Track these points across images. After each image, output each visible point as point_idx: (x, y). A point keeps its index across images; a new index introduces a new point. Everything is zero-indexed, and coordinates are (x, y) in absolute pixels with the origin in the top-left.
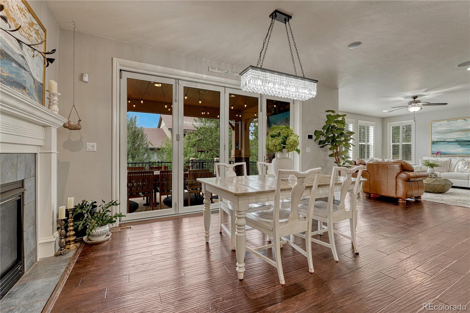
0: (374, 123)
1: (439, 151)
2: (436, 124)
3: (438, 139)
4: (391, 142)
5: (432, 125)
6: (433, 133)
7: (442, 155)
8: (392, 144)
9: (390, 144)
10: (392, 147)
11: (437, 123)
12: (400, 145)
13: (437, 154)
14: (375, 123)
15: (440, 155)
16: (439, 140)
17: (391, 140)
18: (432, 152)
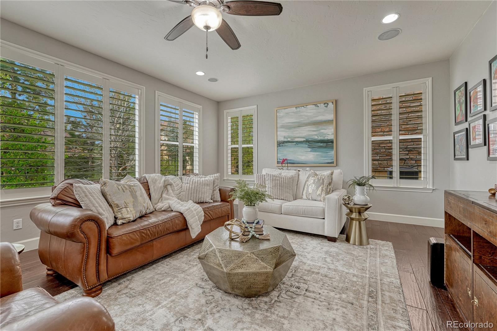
0: (200, 107)
1: (285, 158)
2: (282, 113)
3: (285, 137)
4: (230, 143)
5: (278, 114)
6: (279, 128)
7: (289, 165)
8: (230, 146)
9: (227, 146)
10: (230, 151)
11: (283, 110)
12: (239, 148)
13: (282, 163)
14: (202, 106)
15: (286, 165)
16: (286, 140)
17: (230, 140)
18: (277, 159)
